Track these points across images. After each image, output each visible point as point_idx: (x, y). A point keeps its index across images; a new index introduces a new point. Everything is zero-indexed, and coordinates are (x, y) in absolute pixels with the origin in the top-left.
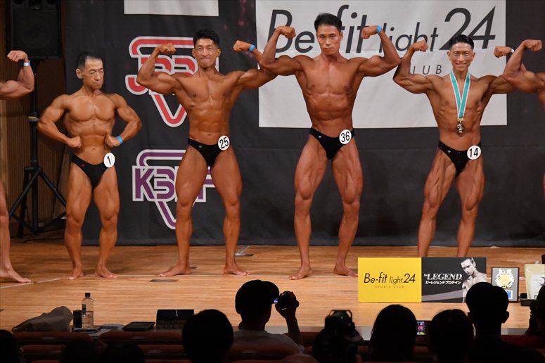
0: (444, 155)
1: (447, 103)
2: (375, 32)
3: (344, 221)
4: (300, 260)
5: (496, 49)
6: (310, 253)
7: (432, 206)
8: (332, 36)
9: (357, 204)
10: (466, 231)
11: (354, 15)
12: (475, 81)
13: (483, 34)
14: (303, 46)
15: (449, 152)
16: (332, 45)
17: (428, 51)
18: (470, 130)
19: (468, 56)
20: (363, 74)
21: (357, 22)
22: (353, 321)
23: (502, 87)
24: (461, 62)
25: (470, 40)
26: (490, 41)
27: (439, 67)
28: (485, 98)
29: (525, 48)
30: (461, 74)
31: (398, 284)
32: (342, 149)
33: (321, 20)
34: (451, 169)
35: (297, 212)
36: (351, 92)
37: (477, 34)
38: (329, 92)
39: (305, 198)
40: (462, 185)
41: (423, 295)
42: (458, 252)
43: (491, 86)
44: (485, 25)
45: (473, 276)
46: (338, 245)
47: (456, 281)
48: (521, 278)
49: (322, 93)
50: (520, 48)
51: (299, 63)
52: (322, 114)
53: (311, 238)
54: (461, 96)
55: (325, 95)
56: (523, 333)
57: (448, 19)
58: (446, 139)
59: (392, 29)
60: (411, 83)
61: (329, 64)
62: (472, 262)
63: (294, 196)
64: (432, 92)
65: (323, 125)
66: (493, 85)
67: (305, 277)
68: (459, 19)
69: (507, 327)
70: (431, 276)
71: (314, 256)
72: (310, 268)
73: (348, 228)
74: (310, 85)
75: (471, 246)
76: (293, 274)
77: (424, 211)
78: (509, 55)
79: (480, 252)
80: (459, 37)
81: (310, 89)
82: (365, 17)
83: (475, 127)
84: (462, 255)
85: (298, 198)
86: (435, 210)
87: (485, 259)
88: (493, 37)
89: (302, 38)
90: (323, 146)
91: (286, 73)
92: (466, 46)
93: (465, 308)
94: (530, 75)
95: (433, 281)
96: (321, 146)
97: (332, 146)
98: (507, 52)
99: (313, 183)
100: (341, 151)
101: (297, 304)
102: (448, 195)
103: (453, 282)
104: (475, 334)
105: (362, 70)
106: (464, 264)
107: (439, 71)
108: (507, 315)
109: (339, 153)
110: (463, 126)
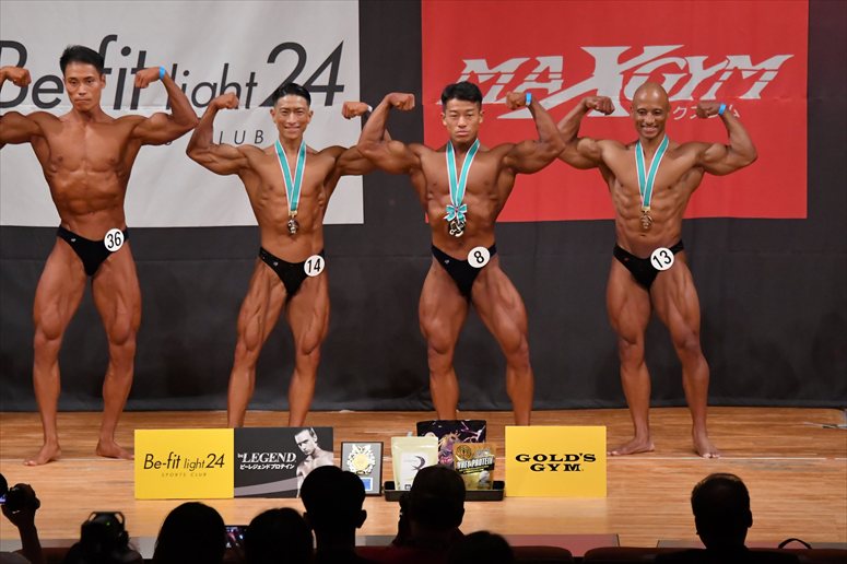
0: (269, 270)
1: (271, 188)
2: (157, 77)
3: (111, 373)
4: (42, 435)
5: (345, 107)
6: (58, 424)
7: (249, 349)
8: (88, 80)
9: (131, 344)
10: (302, 387)
11: (126, 51)
12: (312, 155)
13: (326, 83)
14: (45, 98)
15: (276, 264)
16: (89, 95)
17: (242, 108)
18: (309, 231)
19: (303, 116)
20: (139, 141)
21: (131, 61)
22: (126, 529)
23: (356, 164)
24: (292, 124)
25: (305, 92)
26: (336, 94)
27: (259, 134)
28: (330, 180)
29: (391, 106)
30: (292, 143)
31: (198, 470)
32: (109, 258)
33: (71, 56)
34: (279, 291)
35: (37, 358)
36: (121, 168)
37: (316, 83)
38: (86, 169)
39: (50, 337)
40: (296, 315)
41: (235, 486)
42: (290, 420)
43: (339, 164)
44: (328, 69)
45: (314, 456)
46: (102, 411)
47: (286, 464)
48: (385, 459)
49: (74, 170)
50: (382, 105)
51: (36, 123)
52: (77, 204)
53: (60, 399)
54: (292, 177)
55: (79, 173)
56: (388, 543)
57: (272, 59)
58: (273, 245)
59: (186, 73)
60: (214, 158)
61: (85, 125)
62: (312, 435)
63: (33, 333)
64: (249, 172)
65: (78, 221)
66: (341, 162)
67: (50, 461)
68: (289, 59)
69: (364, 534)
70: (249, 457)
71: (66, 428)
72: (58, 448)
73: (118, 383)
74: (54, 158)
75: (311, 411)
76: (31, 457)
77: (238, 356)
78: (365, 116)
79: (323, 420)
80: (289, 87)
81: (55, 163)
82: (142, 55)
83: (315, 227)
84: (296, 424)
85: (39, 337)
86: (253, 355)
87: (331, 429)
88: (341, 89)
89: (43, 86)
90: (79, 254)
91: (17, 140)
92: (298, 101)
93: (298, 505)
94: (398, 146)
95: (252, 464)
96: (75, 254)
97: (92, 255)
98: (362, 110)
99: (63, 312)
100: (109, 264)
101: (36, 504)
102: (274, 331)
103: (283, 466)
104: (315, 546)
105: (138, 136)
106: (299, 438)
107: (259, 140)
108: (363, 515)
109: (104, 265)
110: (296, 223)
